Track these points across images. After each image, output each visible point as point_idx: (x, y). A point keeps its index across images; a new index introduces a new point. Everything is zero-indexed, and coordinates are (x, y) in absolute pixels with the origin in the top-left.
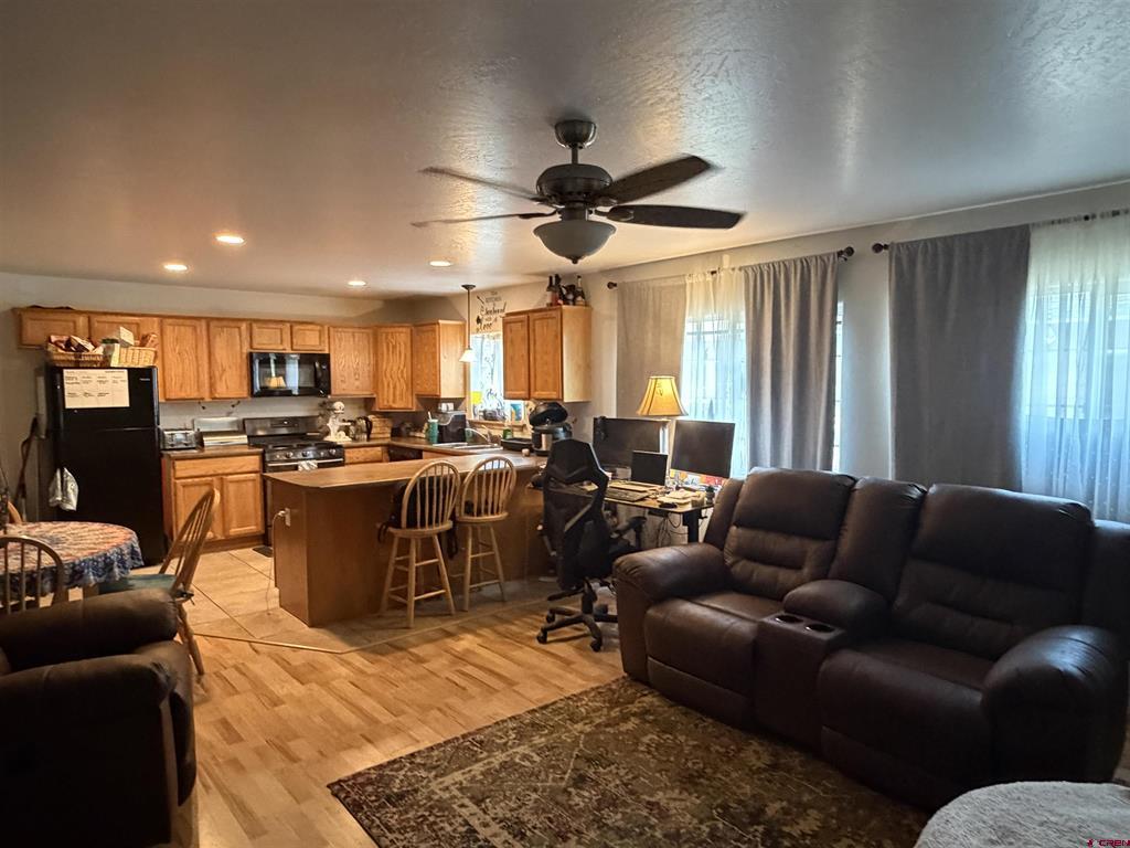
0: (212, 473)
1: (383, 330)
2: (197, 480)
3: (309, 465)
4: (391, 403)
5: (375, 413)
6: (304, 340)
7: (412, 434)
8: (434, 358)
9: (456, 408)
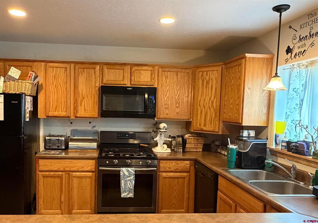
0: (62, 169)
1: (199, 70)
2: (52, 173)
3: (128, 171)
4: (202, 127)
5: (191, 133)
6: (140, 77)
7: (219, 150)
8: (239, 90)
9: (257, 137)
